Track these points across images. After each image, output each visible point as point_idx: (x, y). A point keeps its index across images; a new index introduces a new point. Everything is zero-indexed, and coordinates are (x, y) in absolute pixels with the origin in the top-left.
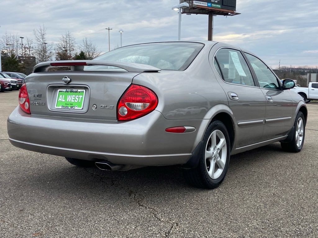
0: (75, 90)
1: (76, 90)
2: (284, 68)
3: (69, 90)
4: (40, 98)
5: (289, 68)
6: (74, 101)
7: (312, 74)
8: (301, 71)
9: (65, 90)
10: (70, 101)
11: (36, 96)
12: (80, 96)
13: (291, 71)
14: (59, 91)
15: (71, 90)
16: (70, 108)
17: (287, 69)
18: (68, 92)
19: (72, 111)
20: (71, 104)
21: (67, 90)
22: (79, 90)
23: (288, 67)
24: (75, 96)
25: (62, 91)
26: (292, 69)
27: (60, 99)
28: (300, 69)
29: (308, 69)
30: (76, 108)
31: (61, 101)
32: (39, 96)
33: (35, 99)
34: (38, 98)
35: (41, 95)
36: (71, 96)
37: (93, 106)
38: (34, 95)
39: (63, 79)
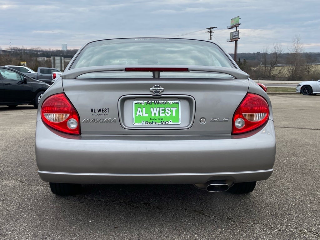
0: (163, 101)
1: (166, 101)
2: (15, 49)
3: (153, 101)
4: (104, 113)
5: (21, 49)
6: (164, 115)
7: (55, 57)
8: (34, 53)
9: (147, 101)
10: (157, 115)
11: (96, 111)
12: (172, 109)
13: (23, 53)
14: (135, 103)
15: (157, 102)
16: (160, 124)
17: (19, 50)
18: (151, 103)
19: (163, 127)
20: (160, 119)
21: (150, 101)
22: (169, 102)
23: (19, 48)
24: (164, 109)
25: (141, 103)
26: (24, 50)
27: (138, 114)
28: (33, 50)
29: (41, 51)
30: (170, 123)
31: (142, 115)
32: (102, 110)
33: (94, 115)
34: (101, 113)
35: (107, 110)
36: (158, 108)
37: (201, 120)
38: (92, 109)
39: (151, 89)
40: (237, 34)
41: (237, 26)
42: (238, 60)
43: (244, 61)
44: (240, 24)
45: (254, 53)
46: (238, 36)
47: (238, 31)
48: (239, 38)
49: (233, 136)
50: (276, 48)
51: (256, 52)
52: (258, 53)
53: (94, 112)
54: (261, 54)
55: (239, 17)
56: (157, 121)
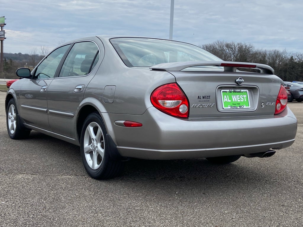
0: (238, 90)
1: (240, 90)
3: (233, 90)
4: (208, 100)
6: (240, 101)
9: (229, 90)
10: (236, 101)
11: (202, 98)
12: (244, 96)
14: (223, 92)
15: (235, 90)
16: (239, 108)
19: (241, 110)
20: (238, 104)
21: (231, 90)
22: (242, 90)
24: (239, 96)
25: (226, 92)
27: (225, 100)
30: (244, 107)
31: (227, 101)
32: (206, 97)
33: (200, 101)
34: (205, 99)
35: (209, 97)
36: (236, 96)
37: (262, 104)
38: (199, 96)
39: (237, 80)
40: (3, 34)
41: (2, 26)
42: (4, 60)
43: (10, 61)
44: (5, 24)
45: (16, 54)
46: (4, 36)
47: (4, 31)
48: (5, 38)
49: (275, 116)
50: (43, 50)
51: (17, 53)
52: (20, 54)
53: (200, 99)
54: (23, 55)
55: (4, 17)
56: (237, 105)
